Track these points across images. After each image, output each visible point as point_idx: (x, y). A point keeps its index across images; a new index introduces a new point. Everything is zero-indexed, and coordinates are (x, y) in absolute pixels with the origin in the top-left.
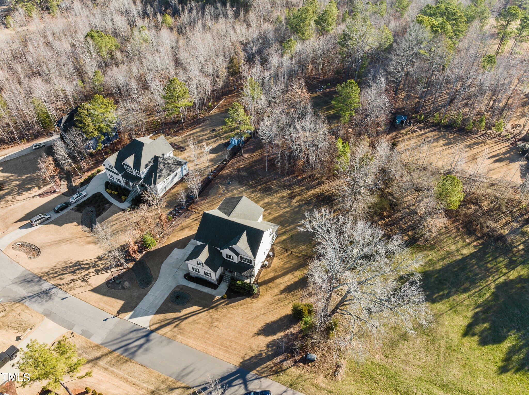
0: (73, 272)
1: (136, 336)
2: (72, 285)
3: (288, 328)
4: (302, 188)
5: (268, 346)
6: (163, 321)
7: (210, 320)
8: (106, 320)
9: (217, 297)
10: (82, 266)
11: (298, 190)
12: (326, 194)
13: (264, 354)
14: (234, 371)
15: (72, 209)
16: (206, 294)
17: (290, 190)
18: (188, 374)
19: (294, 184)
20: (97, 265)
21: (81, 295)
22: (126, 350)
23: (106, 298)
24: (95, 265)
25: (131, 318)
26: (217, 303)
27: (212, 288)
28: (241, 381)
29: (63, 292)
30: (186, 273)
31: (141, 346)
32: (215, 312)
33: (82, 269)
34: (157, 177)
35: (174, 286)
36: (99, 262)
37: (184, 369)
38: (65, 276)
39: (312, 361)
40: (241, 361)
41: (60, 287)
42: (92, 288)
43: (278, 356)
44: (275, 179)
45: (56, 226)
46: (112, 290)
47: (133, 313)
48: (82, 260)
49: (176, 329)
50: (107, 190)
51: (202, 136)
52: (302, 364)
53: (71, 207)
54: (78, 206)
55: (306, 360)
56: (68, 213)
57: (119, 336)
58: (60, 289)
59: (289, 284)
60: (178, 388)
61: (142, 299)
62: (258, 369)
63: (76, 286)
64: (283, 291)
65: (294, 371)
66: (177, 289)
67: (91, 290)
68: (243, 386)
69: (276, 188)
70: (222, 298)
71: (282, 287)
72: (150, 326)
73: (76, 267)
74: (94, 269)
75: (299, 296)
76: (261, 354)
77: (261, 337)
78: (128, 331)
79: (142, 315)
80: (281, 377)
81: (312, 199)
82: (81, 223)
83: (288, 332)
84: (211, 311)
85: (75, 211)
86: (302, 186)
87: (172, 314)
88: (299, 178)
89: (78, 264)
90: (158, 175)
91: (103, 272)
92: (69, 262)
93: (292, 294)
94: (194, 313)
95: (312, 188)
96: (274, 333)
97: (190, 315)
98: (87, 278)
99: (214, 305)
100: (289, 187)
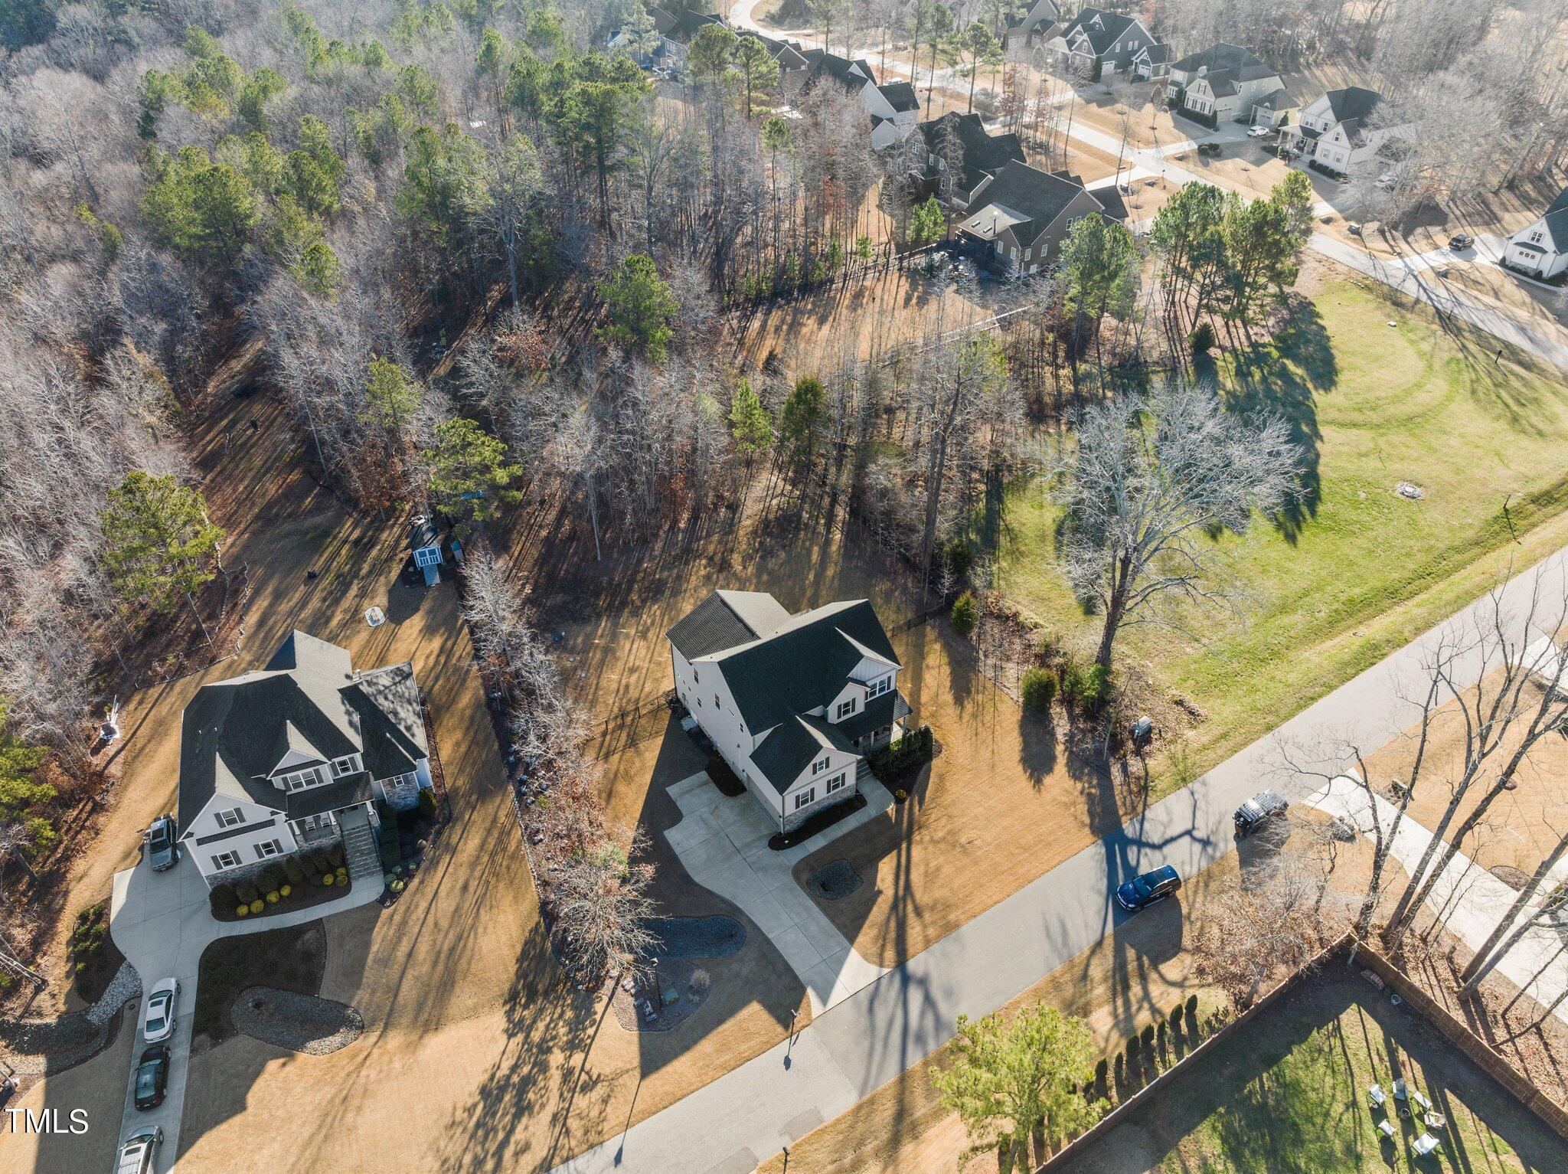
0: (522, 1109)
1: (891, 1004)
2: (573, 1124)
3: (1052, 734)
5: (1076, 776)
6: (887, 932)
7: (942, 846)
8: (787, 1062)
9: (891, 809)
10: (515, 1079)
13: (1093, 791)
14: (1103, 850)
15: (194, 1051)
16: (864, 827)
18: (1065, 933)
22: (920, 1039)
26: (906, 816)
27: (857, 809)
28: (1135, 848)
30: (766, 842)
31: (928, 1001)
32: (924, 832)
35: (789, 879)
36: (536, 1036)
37: (1048, 934)
39: (1150, 730)
40: (1087, 830)
42: (637, 1073)
43: (1109, 772)
46: (688, 1022)
49: (927, 916)
50: (243, 910)
52: (1147, 748)
53: (180, 1053)
55: (1144, 739)
57: (866, 1044)
59: (948, 684)
60: (1088, 965)
61: (781, 956)
62: (1121, 813)
63: (594, 1113)
64: (959, 701)
65: (1157, 762)
66: (805, 876)
67: (644, 1075)
68: (1148, 850)
70: (899, 801)
71: (948, 697)
72: (881, 965)
75: (989, 685)
76: (1089, 795)
77: (1048, 780)
80: (1159, 787)
82: (288, 1049)
83: (1060, 738)
84: (916, 837)
85: (213, 1046)
87: (875, 909)
88: (682, 525)
89: (491, 1094)
90: (402, 728)
91: (591, 1031)
93: (978, 692)
94: (903, 869)
96: (1052, 759)
97: (902, 877)
98: (584, 1077)
99: (905, 825)
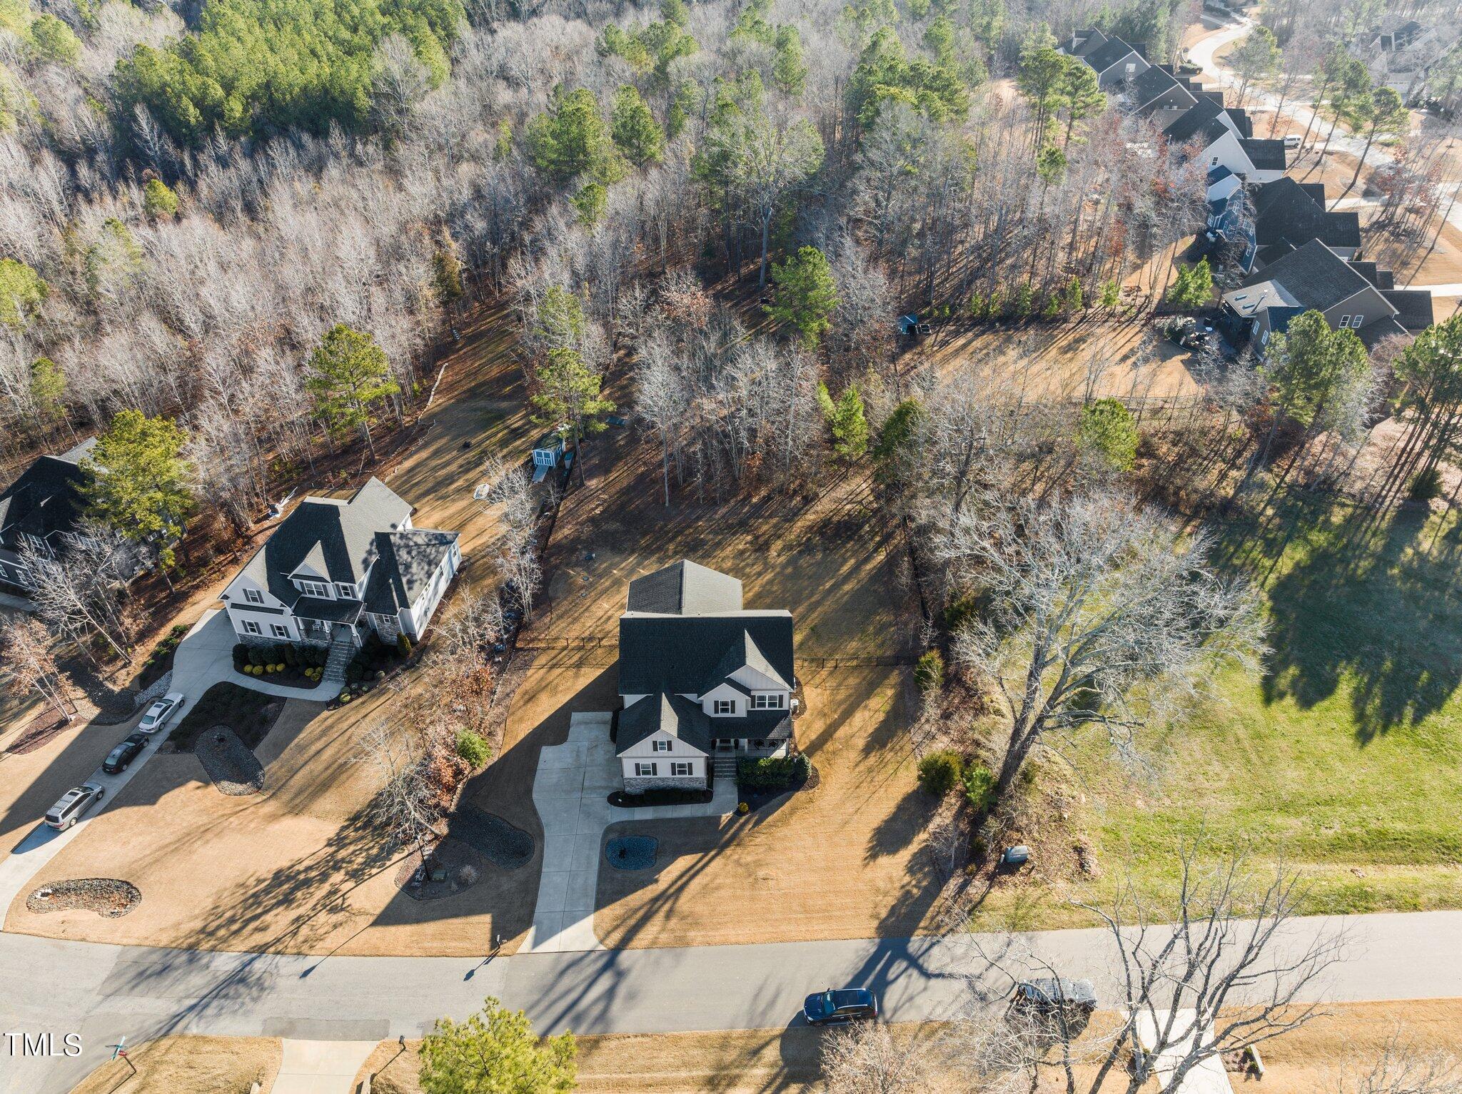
0: (287, 901)
1: (582, 977)
2: (305, 931)
3: (927, 820)
4: (775, 521)
5: (911, 870)
6: (629, 917)
7: (740, 870)
8: (470, 975)
9: (726, 817)
10: (302, 877)
11: (765, 528)
12: (835, 519)
13: (915, 891)
14: (873, 950)
15: (160, 750)
16: (692, 821)
17: (748, 533)
18: (772, 1003)
19: (749, 518)
20: (343, 860)
21: (353, 944)
22: (578, 1020)
23: (431, 928)
24: (336, 862)
25: (536, 943)
26: (732, 831)
27: (699, 802)
28: (904, 964)
29: (291, 959)
30: (608, 793)
31: (610, 994)
32: (739, 850)
33: (307, 883)
34: (406, 587)
35: (599, 831)
36: (342, 854)
37: (757, 996)
38: (268, 918)
39: (1023, 861)
40: (875, 923)
41: (272, 949)
42: (372, 919)
43: (946, 881)
44: (699, 518)
45: (136, 808)
46: (435, 903)
47: (537, 930)
48: (289, 864)
49: (673, 922)
50: (248, 668)
51: (443, 468)
52: (1005, 877)
53: (153, 747)
54: (173, 737)
55: (1010, 866)
56: (154, 765)
57: (536, 997)
58: (278, 953)
59: (870, 730)
60: (767, 1044)
61: (537, 889)
62: (922, 924)
63: (322, 931)
64: (867, 750)
65: (1001, 897)
66: (612, 836)
67: (375, 924)
68: (915, 973)
69: (711, 536)
70: (739, 813)
71: (860, 742)
72: (602, 942)
73: (286, 887)
74: (343, 872)
75: (908, 747)
76: (908, 892)
77: (884, 860)
78: (551, 977)
79: (564, 926)
80: (982, 920)
81: (809, 539)
82: (211, 777)
83: (932, 827)
84: (728, 851)
85: (173, 752)
86: (770, 516)
87: (640, 892)
88: (754, 500)
89: (279, 877)
90: (404, 580)
91: (374, 871)
92: (252, 881)
93: (891, 750)
94: (692, 872)
95: (795, 514)
96: (906, 842)
97: (684, 879)
98: (340, 901)
99: (728, 836)
100: (743, 526)
